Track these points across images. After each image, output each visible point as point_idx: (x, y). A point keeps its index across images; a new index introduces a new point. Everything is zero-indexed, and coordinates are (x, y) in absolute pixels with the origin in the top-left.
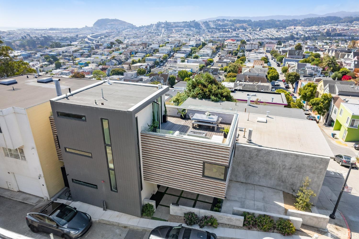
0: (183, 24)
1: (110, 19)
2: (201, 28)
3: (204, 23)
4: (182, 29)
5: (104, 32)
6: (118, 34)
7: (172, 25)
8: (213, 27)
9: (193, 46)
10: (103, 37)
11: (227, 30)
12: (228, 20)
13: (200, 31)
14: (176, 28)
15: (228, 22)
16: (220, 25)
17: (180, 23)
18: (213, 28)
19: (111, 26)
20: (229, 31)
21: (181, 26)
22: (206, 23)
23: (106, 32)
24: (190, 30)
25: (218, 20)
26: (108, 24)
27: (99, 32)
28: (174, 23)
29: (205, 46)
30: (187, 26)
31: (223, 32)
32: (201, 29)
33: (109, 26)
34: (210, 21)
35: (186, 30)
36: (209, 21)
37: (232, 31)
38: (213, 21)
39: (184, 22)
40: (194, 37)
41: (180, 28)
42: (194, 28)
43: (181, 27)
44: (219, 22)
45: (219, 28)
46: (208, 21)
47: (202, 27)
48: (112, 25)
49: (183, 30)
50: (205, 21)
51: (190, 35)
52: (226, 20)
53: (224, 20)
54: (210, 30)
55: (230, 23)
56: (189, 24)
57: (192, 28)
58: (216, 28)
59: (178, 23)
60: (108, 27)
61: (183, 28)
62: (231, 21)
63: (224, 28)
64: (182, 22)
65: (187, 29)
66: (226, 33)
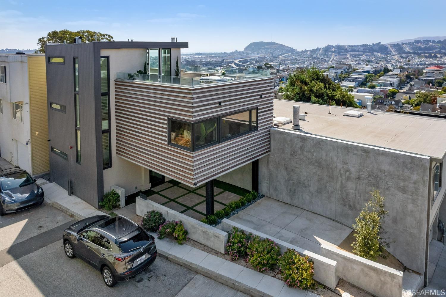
0: (362, 48)
1: (266, 42)
2: (389, 52)
3: (394, 46)
4: (360, 54)
5: (256, 57)
6: (272, 60)
7: (346, 49)
8: (409, 50)
9: (369, 73)
10: (254, 62)
11: (433, 55)
12: (434, 42)
13: (388, 57)
14: (352, 53)
15: (434, 45)
16: (420, 49)
17: (358, 46)
18: (409, 53)
19: (265, 50)
20: (436, 57)
21: (360, 50)
22: (398, 47)
23: (259, 57)
24: (373, 55)
25: (418, 42)
26: (262, 48)
27: (250, 57)
28: (350, 46)
29: (389, 73)
30: (367, 50)
31: (426, 57)
32: (390, 54)
33: (263, 50)
34: (405, 43)
35: (366, 55)
36: (403, 44)
37: (441, 56)
38: (409, 43)
39: (363, 45)
40: (378, 63)
41: (357, 53)
42: (378, 52)
43: (358, 51)
44: (420, 45)
45: (419, 52)
46: (401, 44)
47: (391, 51)
48: (266, 48)
49: (362, 55)
50: (396, 44)
51: (371, 61)
52: (432, 42)
53: (427, 41)
54: (404, 55)
55: (439, 45)
56: (372, 48)
57: (376, 53)
58: (414, 53)
59: (355, 46)
60: (261, 51)
61: (362, 53)
62: (439, 42)
63: (428, 53)
64: (360, 45)
65: (368, 53)
66: (431, 59)
